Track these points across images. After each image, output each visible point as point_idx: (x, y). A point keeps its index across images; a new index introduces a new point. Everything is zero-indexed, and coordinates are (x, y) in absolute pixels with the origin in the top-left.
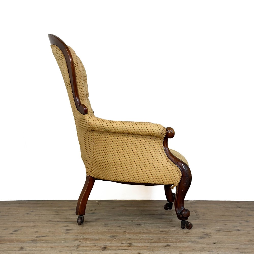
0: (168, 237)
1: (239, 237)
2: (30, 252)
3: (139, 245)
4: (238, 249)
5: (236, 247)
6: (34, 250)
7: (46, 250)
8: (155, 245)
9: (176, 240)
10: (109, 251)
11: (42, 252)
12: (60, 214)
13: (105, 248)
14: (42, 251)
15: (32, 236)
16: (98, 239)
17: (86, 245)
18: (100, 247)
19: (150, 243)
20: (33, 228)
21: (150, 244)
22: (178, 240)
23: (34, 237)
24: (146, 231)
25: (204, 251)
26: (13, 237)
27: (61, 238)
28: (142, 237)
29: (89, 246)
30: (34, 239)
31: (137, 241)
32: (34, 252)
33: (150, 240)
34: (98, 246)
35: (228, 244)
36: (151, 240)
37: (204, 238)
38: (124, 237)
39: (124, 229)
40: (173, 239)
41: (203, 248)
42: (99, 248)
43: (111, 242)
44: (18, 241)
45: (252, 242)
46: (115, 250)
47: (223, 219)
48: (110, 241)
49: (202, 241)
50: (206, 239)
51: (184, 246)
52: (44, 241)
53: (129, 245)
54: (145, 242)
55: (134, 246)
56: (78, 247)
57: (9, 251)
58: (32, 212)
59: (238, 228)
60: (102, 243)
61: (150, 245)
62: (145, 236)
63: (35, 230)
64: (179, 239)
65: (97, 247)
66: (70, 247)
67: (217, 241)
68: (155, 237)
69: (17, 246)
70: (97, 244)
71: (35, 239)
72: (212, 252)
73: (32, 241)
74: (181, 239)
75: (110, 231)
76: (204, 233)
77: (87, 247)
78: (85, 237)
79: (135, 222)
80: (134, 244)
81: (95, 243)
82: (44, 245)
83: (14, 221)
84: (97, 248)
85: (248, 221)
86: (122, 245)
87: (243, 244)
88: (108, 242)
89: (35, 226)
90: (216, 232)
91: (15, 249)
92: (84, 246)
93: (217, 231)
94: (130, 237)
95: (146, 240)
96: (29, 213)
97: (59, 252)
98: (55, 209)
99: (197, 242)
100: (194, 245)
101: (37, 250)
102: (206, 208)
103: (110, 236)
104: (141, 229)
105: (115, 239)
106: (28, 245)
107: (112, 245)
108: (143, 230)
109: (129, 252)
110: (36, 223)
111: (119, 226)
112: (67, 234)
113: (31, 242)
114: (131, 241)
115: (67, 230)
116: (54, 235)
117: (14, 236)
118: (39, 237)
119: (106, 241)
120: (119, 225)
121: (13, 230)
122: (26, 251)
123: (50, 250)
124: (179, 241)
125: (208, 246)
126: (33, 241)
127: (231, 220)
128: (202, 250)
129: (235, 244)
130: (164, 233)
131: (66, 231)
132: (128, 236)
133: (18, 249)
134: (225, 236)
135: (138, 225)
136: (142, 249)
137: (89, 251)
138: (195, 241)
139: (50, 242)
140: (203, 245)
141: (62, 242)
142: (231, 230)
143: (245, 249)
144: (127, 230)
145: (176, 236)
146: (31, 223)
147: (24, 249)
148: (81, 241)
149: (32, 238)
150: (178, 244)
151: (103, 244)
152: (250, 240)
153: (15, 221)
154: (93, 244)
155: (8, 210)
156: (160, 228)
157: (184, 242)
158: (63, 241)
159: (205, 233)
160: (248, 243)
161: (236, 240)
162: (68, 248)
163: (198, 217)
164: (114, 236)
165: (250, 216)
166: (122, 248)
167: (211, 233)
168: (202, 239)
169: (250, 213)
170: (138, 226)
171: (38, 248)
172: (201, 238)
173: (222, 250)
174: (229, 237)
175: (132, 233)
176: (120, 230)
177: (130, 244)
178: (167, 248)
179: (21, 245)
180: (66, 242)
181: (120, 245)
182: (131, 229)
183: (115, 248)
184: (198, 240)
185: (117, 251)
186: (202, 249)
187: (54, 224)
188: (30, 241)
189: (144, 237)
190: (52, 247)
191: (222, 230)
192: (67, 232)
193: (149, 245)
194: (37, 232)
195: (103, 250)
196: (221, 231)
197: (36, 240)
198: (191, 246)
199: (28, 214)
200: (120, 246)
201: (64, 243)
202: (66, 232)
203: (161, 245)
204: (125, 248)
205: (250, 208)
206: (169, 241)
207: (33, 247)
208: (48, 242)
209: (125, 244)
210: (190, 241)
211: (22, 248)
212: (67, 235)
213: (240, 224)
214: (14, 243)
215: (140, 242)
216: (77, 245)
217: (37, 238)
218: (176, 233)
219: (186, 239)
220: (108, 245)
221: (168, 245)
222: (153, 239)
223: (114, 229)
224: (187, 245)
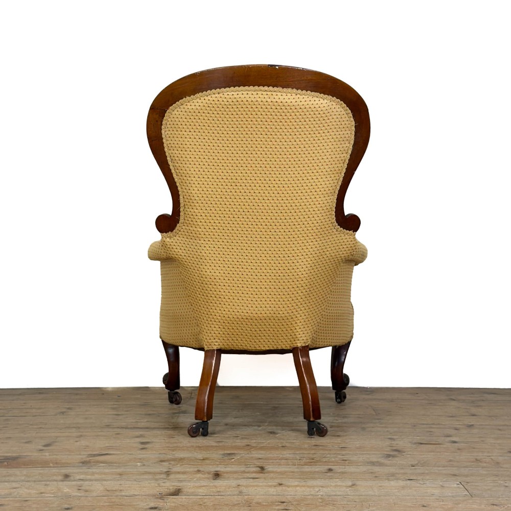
0: (329, 456)
1: (456, 454)
2: (82, 482)
3: (279, 470)
4: (456, 475)
5: (452, 473)
6: (91, 480)
7: (111, 480)
8: (307, 469)
9: (343, 460)
10: (226, 481)
11: (105, 482)
12: (123, 413)
13: (217, 475)
14: (105, 480)
15: (80, 455)
16: (202, 459)
17: (182, 470)
18: (209, 473)
19: (297, 466)
20: (77, 439)
21: (298, 468)
22: (346, 460)
23: (84, 456)
24: (287, 445)
25: (395, 481)
26: (45, 456)
27: (135, 458)
28: (281, 456)
29: (188, 472)
30: (85, 459)
31: (272, 462)
32: (91, 482)
33: (296, 461)
34: (203, 471)
35: (437, 467)
36: (298, 461)
37: (393, 456)
38: (248, 455)
39: (245, 442)
40: (337, 459)
41: (393, 475)
42: (206, 476)
43: (227, 465)
44: (56, 463)
45: (480, 463)
46: (237, 479)
47: (425, 423)
48: (226, 463)
49: (390, 462)
50: (397, 459)
51: (358, 470)
53: (259, 469)
54: (289, 465)
55: (269, 472)
56: (168, 475)
57: (44, 481)
58: (68, 410)
59: (454, 439)
60: (211, 467)
61: (299, 470)
62: (287, 454)
63: (83, 443)
64: (350, 459)
65: (202, 474)
66: (155, 474)
67: (416, 463)
68: (306, 456)
69: (58, 472)
70: (201, 469)
71: (88, 459)
72: (409, 482)
73: (83, 463)
74: (352, 459)
75: (221, 444)
76: (392, 448)
77: (184, 473)
78: (177, 455)
79: (264, 427)
80: (269, 468)
81: (198, 466)
82: (107, 471)
83: (40, 426)
84: (203, 476)
85: (471, 426)
86: (247, 470)
87: (464, 467)
88: (221, 464)
89: (81, 436)
90: (415, 446)
91: (55, 478)
92: (179, 473)
93: (416, 443)
94: (260, 456)
95: (289, 461)
96: (65, 412)
97: (135, 483)
98: (111, 405)
99: (380, 464)
100: (376, 469)
101: (96, 480)
102: (392, 401)
103: (224, 454)
104: (278, 441)
105: (233, 460)
106: (76, 470)
107: (228, 469)
108: (282, 443)
109: (262, 482)
110: (82, 430)
111: (236, 435)
112: (143, 450)
113: (81, 464)
114: (262, 463)
115: (142, 443)
116: (119, 453)
117: (47, 454)
118: (95, 455)
119: (218, 463)
121: (43, 444)
122: (74, 481)
123: (119, 480)
124: (349, 463)
125: (402, 471)
126: (84, 463)
127: (439, 424)
128: (392, 478)
129: (450, 467)
130: (320, 447)
131: (140, 445)
132: (256, 454)
133: (60, 478)
134: (431, 452)
135: (271, 433)
136: (285, 477)
137: (189, 481)
138: (378, 462)
139: (115, 465)
140: (392, 470)
141: (137, 466)
142: (440, 442)
143: (467, 476)
144: (253, 442)
145: (344, 453)
146: (73, 431)
147: (72, 478)
148: (172, 463)
149: (82, 458)
150: (347, 467)
151: (213, 469)
152: (477, 460)
153: (43, 426)
154: (194, 468)
155: (23, 406)
156: (312, 439)
157: (359, 464)
158: (138, 464)
159: (395, 448)
160: (472, 465)
161: (450, 461)
162: (151, 477)
163: (380, 419)
164: (229, 454)
165: (474, 415)
166: (248, 475)
167: (405, 446)
168: (390, 459)
169: (474, 410)
170: (271, 435)
171: (97, 476)
172: (389, 456)
173: (428, 477)
174: (439, 454)
175: (262, 448)
176: (239, 442)
177: (262, 468)
178: (329, 474)
179: (64, 471)
180: (144, 465)
181: (243, 469)
182: (259, 441)
183: (235, 476)
184: (383, 461)
185: (240, 481)
186: (391, 476)
187: (116, 433)
188: (78, 463)
189: (284, 456)
190: (120, 475)
191: (426, 442)
192: (143, 446)
193: (296, 470)
194: (88, 446)
195: (214, 479)
196: (421, 444)
197: (89, 462)
198: (371, 471)
199: (63, 413)
200: (244, 472)
201: (142, 467)
202: (141, 447)
203: (317, 470)
204: (254, 474)
205: (473, 402)
206: (333, 462)
207: (86, 474)
208: (112, 464)
209: (252, 467)
210: (368, 463)
211: (67, 476)
212: (144, 452)
213: (456, 431)
214: (51, 467)
215: (279, 465)
216: (166, 470)
217: (91, 458)
218: (342, 448)
219: (361, 459)
220: (222, 470)
221: (330, 470)
222: (302, 459)
223: (227, 441)
224: (363, 469)
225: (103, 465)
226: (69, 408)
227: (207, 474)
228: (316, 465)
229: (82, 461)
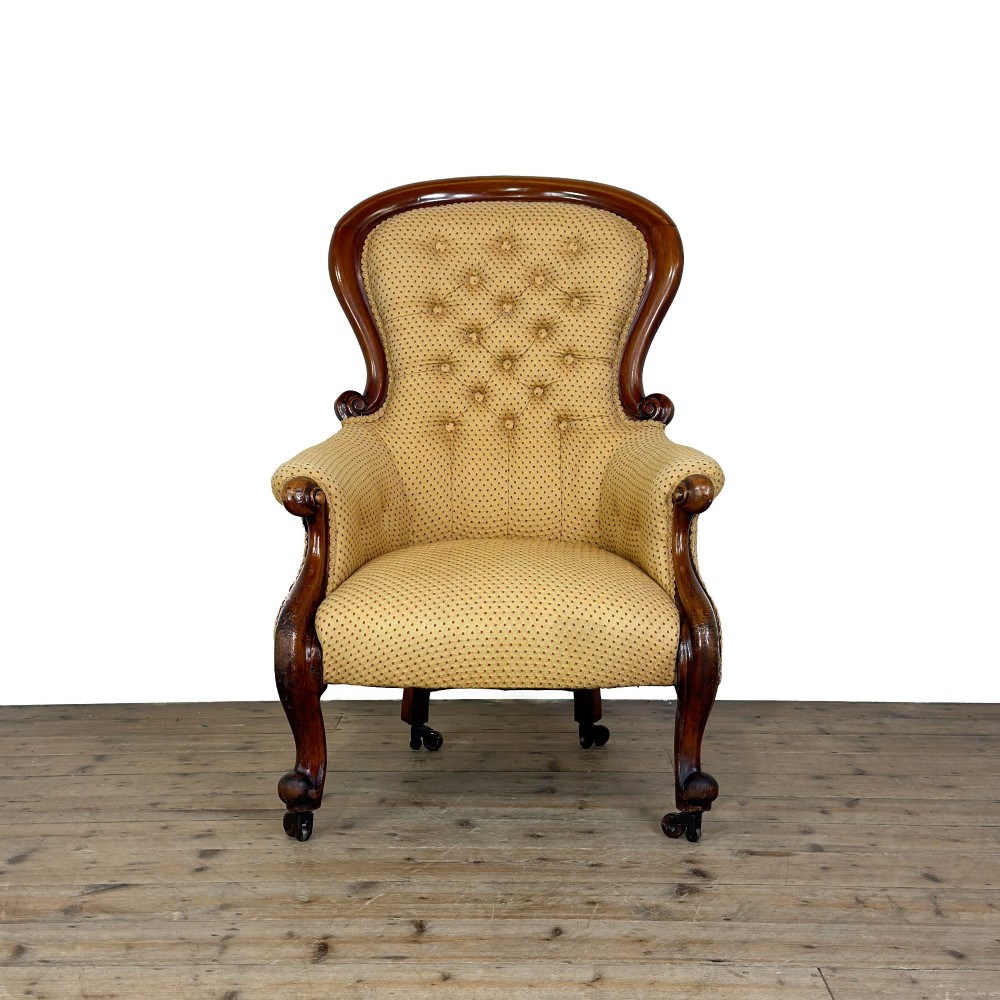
0: (562, 889)
1: (817, 883)
2: (43, 969)
3: (453, 933)
4: (811, 947)
5: (804, 941)
6: (63, 963)
7: (104, 963)
8: (511, 928)
9: (589, 903)
10: (336, 968)
11: (91, 970)
12: (196, 769)
13: (323, 950)
14: (91, 964)
15: (71, 887)
16: (307, 899)
17: (257, 935)
18: (308, 943)
19: (492, 920)
20: (83, 842)
21: (492, 926)
22: (594, 903)
23: (77, 893)
24: (487, 858)
25: (686, 964)
26: (2, 890)
27: (174, 897)
28: (467, 891)
29: (267, 940)
30: (74, 901)
31: (445, 910)
32: (60, 971)
33: (493, 905)
34: (299, 937)
35: (776, 921)
36: (498, 906)
37: (692, 890)
38: (401, 889)
39: (406, 849)
40: (577, 899)
41: (683, 946)
42: (301, 950)
43: (354, 916)
44: (15, 911)
45: (863, 911)
46: (361, 960)
47: (764, 794)
48: (349, 913)
49: (681, 907)
50: (697, 899)
51: (614, 933)
52: (107, 912)
53: (414, 930)
54: (476, 917)
55: (431, 940)
56: (225, 947)
58: (97, 763)
59: (818, 839)
60: (318, 922)
61: (493, 933)
62: (479, 884)
63: (91, 852)
64: (601, 899)
65: (294, 945)
66: (198, 944)
67: (735, 910)
68: (515, 890)
69: (6, 938)
70: (297, 931)
71: (80, 901)
72: (712, 969)
73: (66, 911)
74: (605, 899)
75: (356, 857)
76: (693, 866)
77: (258, 942)
78: (260, 889)
79: (453, 809)
80: (435, 928)
81: (293, 921)
82: (105, 935)
83: (26, 806)
84: (295, 952)
85: (851, 803)
86: (388, 932)
87: (831, 922)
88: (340, 916)
89: (93, 833)
90: (737, 859)
92: (248, 941)
93: (741, 852)
94: (425, 891)
95: (479, 905)
96: (87, 767)
97: (151, 972)
98: (181, 748)
99: (664, 915)
100: (653, 929)
101: (74, 963)
103: (353, 887)
104: (469, 847)
105: (368, 902)
106: (44, 933)
107: (352, 930)
108: (477, 852)
109: (409, 972)
110: (100, 817)
111: (393, 831)
112: (199, 875)
113: (61, 915)
114: (423, 913)
115: (204, 854)
116: (149, 881)
117: (6, 885)
118: (97, 889)
119: (335, 912)
120: (395, 828)
121: (10, 856)
122: (32, 964)
123: (119, 964)
124: (598, 910)
125: (703, 935)
126: (70, 911)
127: (792, 798)
128: (679, 956)
129: (803, 921)
130: (550, 865)
131: (197, 858)
132: (418, 885)
133: (5, 955)
134: (767, 877)
135: (462, 824)
136: (461, 954)
137: (262, 967)
138: (657, 907)
139: (129, 917)
140: (683, 931)
141: (171, 920)
142: (788, 850)
143: (835, 949)
144: (420, 850)
145: (592, 880)
146: (84, 820)
147: (27, 957)
148: (245, 911)
149: (70, 898)
150: (593, 922)
151: (317, 929)
152: (858, 900)
153: (31, 805)
154: (283, 926)
155: (18, 750)
156: (539, 840)
157: (618, 915)
158: (176, 914)
159: (697, 866)
160: (847, 916)
161: (806, 903)
162: (187, 952)
164: (366, 886)
165: (860, 774)
166: (386, 948)
167: (717, 862)
168: (683, 898)
170: (461, 830)
171: (79, 952)
172: (682, 889)
173: (753, 955)
174: (783, 882)
175: (433, 868)
176: (392, 851)
177: (420, 927)
178: (552, 946)
179: (20, 935)
180: (186, 918)
181: (380, 930)
182: (433, 848)
183: (360, 950)
184: (669, 904)
185: (365, 967)
187: (164, 824)
188: (57, 911)
189: (473, 891)
190: (129, 946)
191: (759, 850)
192: (204, 862)
193: (488, 933)
194: (94, 862)
195: (314, 962)
196: (753, 854)
197: (80, 909)
198: (640, 935)
199: (83, 769)
200: (381, 939)
201: (180, 924)
202: (197, 866)
203: (530, 931)
204: (399, 946)
206: (567, 909)
207: (60, 943)
208: (123, 916)
209: (402, 924)
210: (638, 910)
211: (20, 950)
212: (198, 878)
213: (824, 816)
215: (456, 917)
216: (224, 934)
217: (86, 898)
218: (593, 865)
219: (625, 900)
220: (338, 933)
221: (557, 932)
222: (507, 898)
223: (372, 847)
224: (626, 927)
225: (107, 916)
226: (100, 758)
227: (304, 946)
228: (531, 917)
229: (68, 905)
